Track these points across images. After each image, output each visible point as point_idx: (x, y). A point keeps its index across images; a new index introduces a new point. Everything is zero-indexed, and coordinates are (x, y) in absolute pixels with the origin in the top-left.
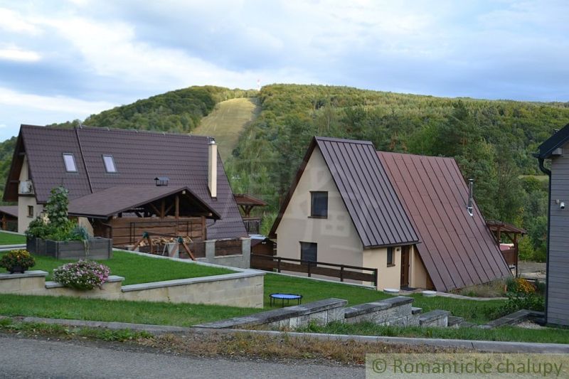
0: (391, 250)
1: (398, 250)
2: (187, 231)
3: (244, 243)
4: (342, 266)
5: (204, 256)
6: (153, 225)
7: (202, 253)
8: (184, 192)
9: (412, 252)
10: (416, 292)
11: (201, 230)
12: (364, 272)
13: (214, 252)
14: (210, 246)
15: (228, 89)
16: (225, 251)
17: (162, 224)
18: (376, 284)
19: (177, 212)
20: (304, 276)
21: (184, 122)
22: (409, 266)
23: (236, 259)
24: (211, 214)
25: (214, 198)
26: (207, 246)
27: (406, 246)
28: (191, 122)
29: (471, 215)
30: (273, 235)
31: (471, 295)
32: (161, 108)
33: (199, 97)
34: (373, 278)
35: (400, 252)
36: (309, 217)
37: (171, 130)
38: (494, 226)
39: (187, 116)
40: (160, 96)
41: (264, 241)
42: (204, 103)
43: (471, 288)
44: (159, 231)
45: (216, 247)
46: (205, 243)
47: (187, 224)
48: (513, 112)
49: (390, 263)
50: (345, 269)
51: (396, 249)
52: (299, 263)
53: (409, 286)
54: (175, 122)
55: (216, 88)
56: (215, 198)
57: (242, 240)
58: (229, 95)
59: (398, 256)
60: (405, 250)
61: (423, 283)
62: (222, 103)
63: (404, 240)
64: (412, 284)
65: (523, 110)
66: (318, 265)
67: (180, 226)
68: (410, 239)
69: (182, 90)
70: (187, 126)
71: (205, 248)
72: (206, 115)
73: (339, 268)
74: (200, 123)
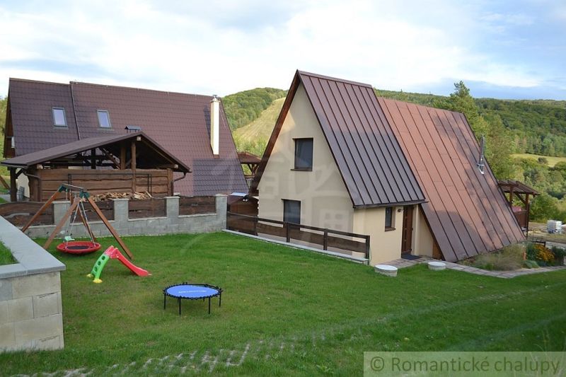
0: (390, 210)
1: (399, 211)
2: (148, 185)
3: (217, 199)
4: (326, 231)
5: (165, 215)
6: (100, 177)
7: (162, 211)
8: (139, 139)
9: (417, 212)
10: (421, 262)
11: (167, 185)
12: (354, 239)
13: (178, 210)
14: (173, 203)
15: (282, 90)
16: (193, 210)
17: (113, 177)
18: (367, 256)
19: (134, 163)
20: (281, 241)
21: (249, 114)
22: (412, 229)
23: (207, 218)
24: (177, 166)
25: (216, 155)
26: (169, 203)
27: (410, 205)
28: (254, 113)
29: (482, 173)
30: (255, 191)
31: (489, 268)
32: (233, 104)
33: (261, 96)
34: (365, 248)
35: (401, 214)
36: (292, 170)
37: (240, 119)
38: (507, 185)
39: (251, 110)
40: (233, 95)
41: (245, 198)
42: (264, 100)
43: (488, 259)
44: (108, 184)
45: (181, 205)
46: (165, 200)
47: (148, 177)
48: (494, 106)
49: (389, 226)
50: (329, 234)
51: (397, 210)
52: (282, 226)
53: (412, 254)
54: (242, 114)
55: (273, 89)
56: (218, 155)
57: (215, 197)
58: (282, 94)
59: (399, 218)
60: (408, 210)
61: (429, 250)
62: (277, 100)
63: (407, 199)
64: (415, 252)
65: (501, 105)
66: (301, 229)
67: (138, 180)
68: (414, 198)
69: (249, 91)
70: (252, 117)
71: (165, 206)
72: (266, 109)
73: (322, 233)
74: (261, 115)
